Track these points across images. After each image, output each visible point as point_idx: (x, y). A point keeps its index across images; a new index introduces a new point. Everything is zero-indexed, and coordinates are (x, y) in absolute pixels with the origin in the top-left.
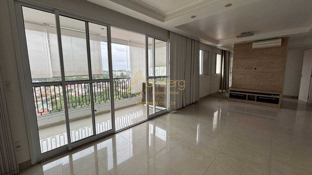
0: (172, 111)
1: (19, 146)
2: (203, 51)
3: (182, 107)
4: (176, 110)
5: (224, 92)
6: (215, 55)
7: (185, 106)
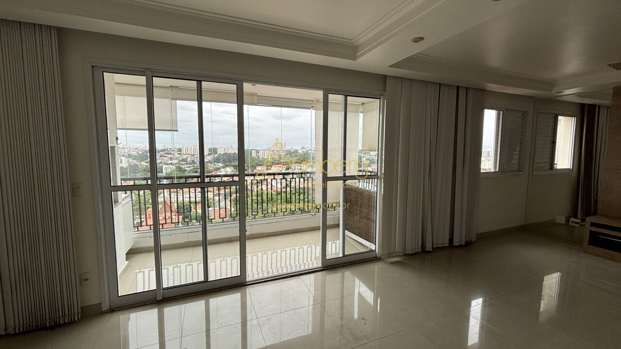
0: (389, 257)
1: (87, 280)
2: (501, 112)
3: (420, 251)
4: (401, 256)
5: (574, 224)
6: (552, 120)
7: (431, 250)
